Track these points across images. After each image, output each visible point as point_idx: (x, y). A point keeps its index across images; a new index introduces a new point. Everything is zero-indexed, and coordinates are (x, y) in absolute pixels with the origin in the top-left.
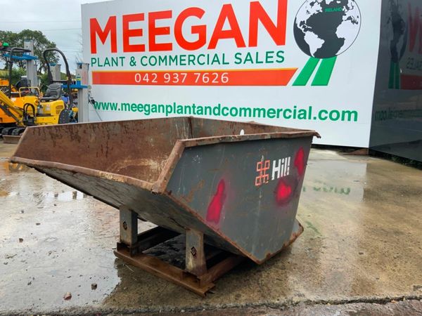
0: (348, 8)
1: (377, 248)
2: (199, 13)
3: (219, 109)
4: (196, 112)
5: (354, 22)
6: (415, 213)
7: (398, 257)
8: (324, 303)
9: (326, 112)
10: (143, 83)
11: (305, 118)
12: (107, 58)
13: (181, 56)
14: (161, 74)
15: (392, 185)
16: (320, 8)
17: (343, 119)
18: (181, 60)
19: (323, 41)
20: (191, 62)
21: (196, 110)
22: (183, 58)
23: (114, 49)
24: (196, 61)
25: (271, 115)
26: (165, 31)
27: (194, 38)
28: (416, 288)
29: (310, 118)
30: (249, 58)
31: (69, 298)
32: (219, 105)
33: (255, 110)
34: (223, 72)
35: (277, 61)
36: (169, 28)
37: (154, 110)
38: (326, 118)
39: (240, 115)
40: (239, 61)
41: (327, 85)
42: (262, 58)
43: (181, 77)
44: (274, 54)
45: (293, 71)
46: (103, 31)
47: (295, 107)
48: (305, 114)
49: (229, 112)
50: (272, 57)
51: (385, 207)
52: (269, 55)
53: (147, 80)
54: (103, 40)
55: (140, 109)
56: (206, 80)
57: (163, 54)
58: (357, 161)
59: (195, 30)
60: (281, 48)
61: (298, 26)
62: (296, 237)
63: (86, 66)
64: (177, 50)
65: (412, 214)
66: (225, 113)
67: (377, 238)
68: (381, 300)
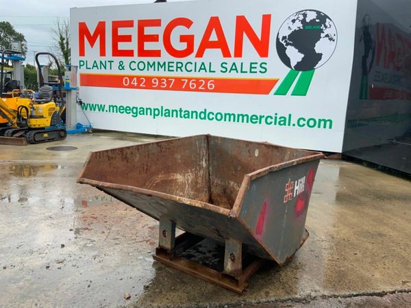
0: (326, 27)
1: (367, 249)
2: (187, 23)
3: (205, 113)
4: (182, 115)
5: (331, 39)
6: (391, 217)
7: (385, 256)
8: (336, 297)
9: (304, 120)
10: (131, 86)
11: (285, 124)
12: (95, 62)
13: (169, 63)
14: (149, 79)
15: (367, 190)
16: (301, 25)
17: (319, 127)
18: (169, 67)
19: (302, 56)
20: (179, 69)
21: (183, 114)
22: (171, 64)
23: (103, 53)
24: (183, 68)
25: (254, 121)
26: (154, 38)
27: (182, 46)
28: (404, 283)
29: (289, 125)
30: (234, 68)
31: (129, 298)
32: (205, 110)
33: (239, 115)
34: (210, 80)
35: (260, 72)
36: (157, 36)
37: (142, 113)
38: (304, 125)
39: (225, 120)
40: (224, 70)
41: (305, 95)
42: (246, 68)
43: (169, 82)
44: (258, 66)
45: (275, 82)
46: (92, 35)
47: (276, 114)
48: (285, 121)
49: (214, 116)
50: (256, 68)
51: (366, 211)
52: (253, 66)
53: (136, 84)
54: (92, 44)
55: (128, 111)
56: (193, 86)
57: (151, 60)
58: (332, 165)
59: (183, 39)
60: (264, 60)
61: (281, 41)
62: (304, 241)
63: (75, 69)
64: (166, 57)
65: (389, 218)
66: (211, 118)
67: (365, 240)
68: (379, 293)
